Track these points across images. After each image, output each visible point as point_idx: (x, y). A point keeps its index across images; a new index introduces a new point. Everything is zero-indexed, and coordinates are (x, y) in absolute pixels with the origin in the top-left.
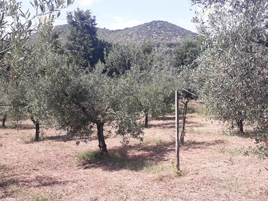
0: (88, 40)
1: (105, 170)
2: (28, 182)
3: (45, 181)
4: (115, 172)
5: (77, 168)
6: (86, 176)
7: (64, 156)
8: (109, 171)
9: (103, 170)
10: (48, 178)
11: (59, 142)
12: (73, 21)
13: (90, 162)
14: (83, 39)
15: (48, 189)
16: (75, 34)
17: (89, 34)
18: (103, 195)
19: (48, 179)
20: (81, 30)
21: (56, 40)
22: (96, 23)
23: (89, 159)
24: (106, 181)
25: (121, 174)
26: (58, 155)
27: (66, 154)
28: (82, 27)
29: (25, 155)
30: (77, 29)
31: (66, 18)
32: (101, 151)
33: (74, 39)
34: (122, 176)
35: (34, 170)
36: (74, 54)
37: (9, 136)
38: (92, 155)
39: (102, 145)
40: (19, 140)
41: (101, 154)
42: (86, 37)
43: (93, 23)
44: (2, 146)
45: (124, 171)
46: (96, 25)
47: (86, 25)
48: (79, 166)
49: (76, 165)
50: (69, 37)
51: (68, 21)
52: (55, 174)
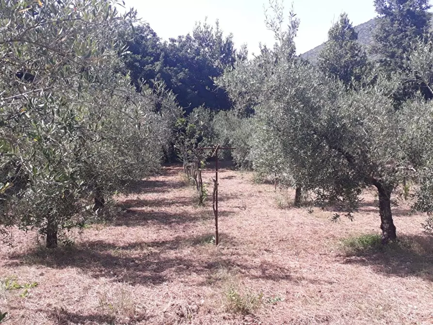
0: (412, 37)
1: (378, 271)
2: (245, 267)
3: (271, 271)
4: (393, 279)
5: (334, 259)
6: (339, 275)
7: (325, 236)
8: (384, 275)
9: (374, 270)
10: (278, 267)
11: (329, 212)
12: (385, 7)
13: (359, 253)
14: (403, 36)
15: (267, 285)
16: (387, 29)
17: (414, 25)
18: (345, 316)
19: (276, 270)
20: (399, 20)
21: (352, 43)
22: (428, 6)
23: (361, 248)
24: (366, 292)
25: (404, 284)
26: (316, 232)
27: (331, 233)
28: (402, 15)
29: (269, 226)
30: (392, 20)
31: (374, 3)
32: (384, 237)
33: (386, 37)
34: (404, 288)
35: (266, 250)
36: (385, 65)
37: (263, 195)
38: (368, 242)
39: (386, 226)
40: (271, 202)
41: (384, 242)
42: (408, 33)
43: (424, 6)
44: (245, 209)
45: (412, 280)
46: (429, 7)
47: (409, 10)
48: (338, 257)
49: (334, 254)
50: (377, 36)
51: (377, 8)
52: (292, 263)
